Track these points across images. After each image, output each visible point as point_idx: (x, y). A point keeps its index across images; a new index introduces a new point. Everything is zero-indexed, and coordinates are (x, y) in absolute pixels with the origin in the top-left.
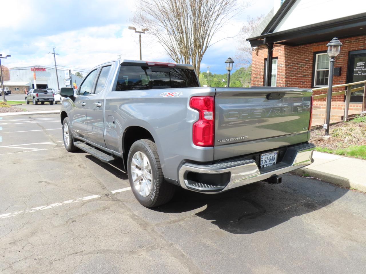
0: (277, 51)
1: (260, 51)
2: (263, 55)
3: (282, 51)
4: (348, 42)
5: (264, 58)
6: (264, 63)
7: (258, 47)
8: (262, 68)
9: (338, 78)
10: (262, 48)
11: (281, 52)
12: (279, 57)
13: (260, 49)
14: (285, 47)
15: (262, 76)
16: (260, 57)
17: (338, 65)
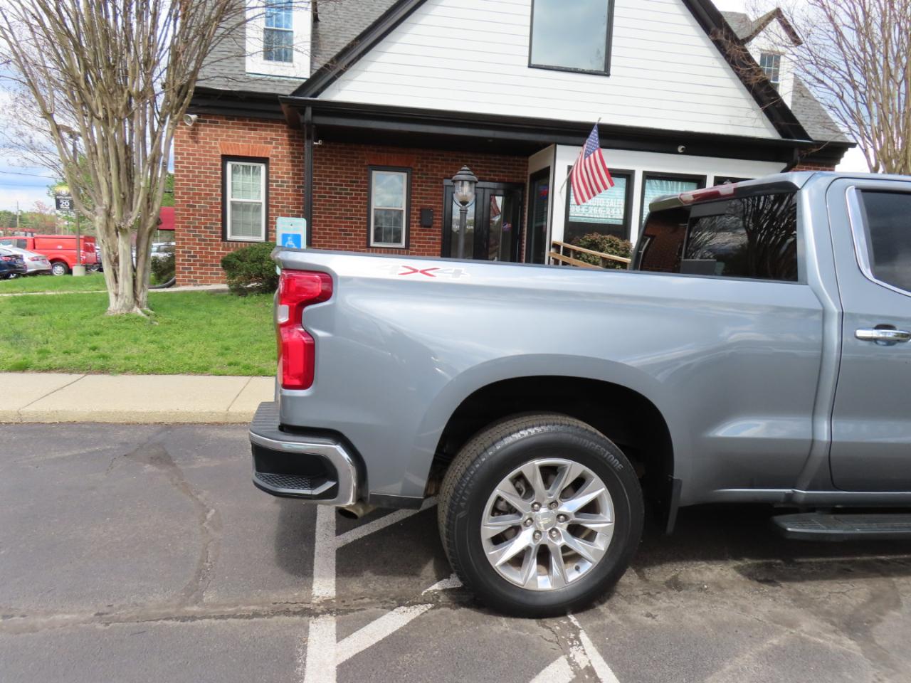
0: (266, 143)
1: (204, 132)
2: (218, 146)
3: (281, 144)
4: (442, 160)
5: (221, 154)
6: (220, 167)
7: (199, 116)
8: (214, 182)
9: (426, 231)
10: (210, 122)
11: (280, 147)
12: (275, 159)
13: (205, 126)
14: (289, 136)
15: (218, 204)
16: (203, 147)
17: (425, 202)
